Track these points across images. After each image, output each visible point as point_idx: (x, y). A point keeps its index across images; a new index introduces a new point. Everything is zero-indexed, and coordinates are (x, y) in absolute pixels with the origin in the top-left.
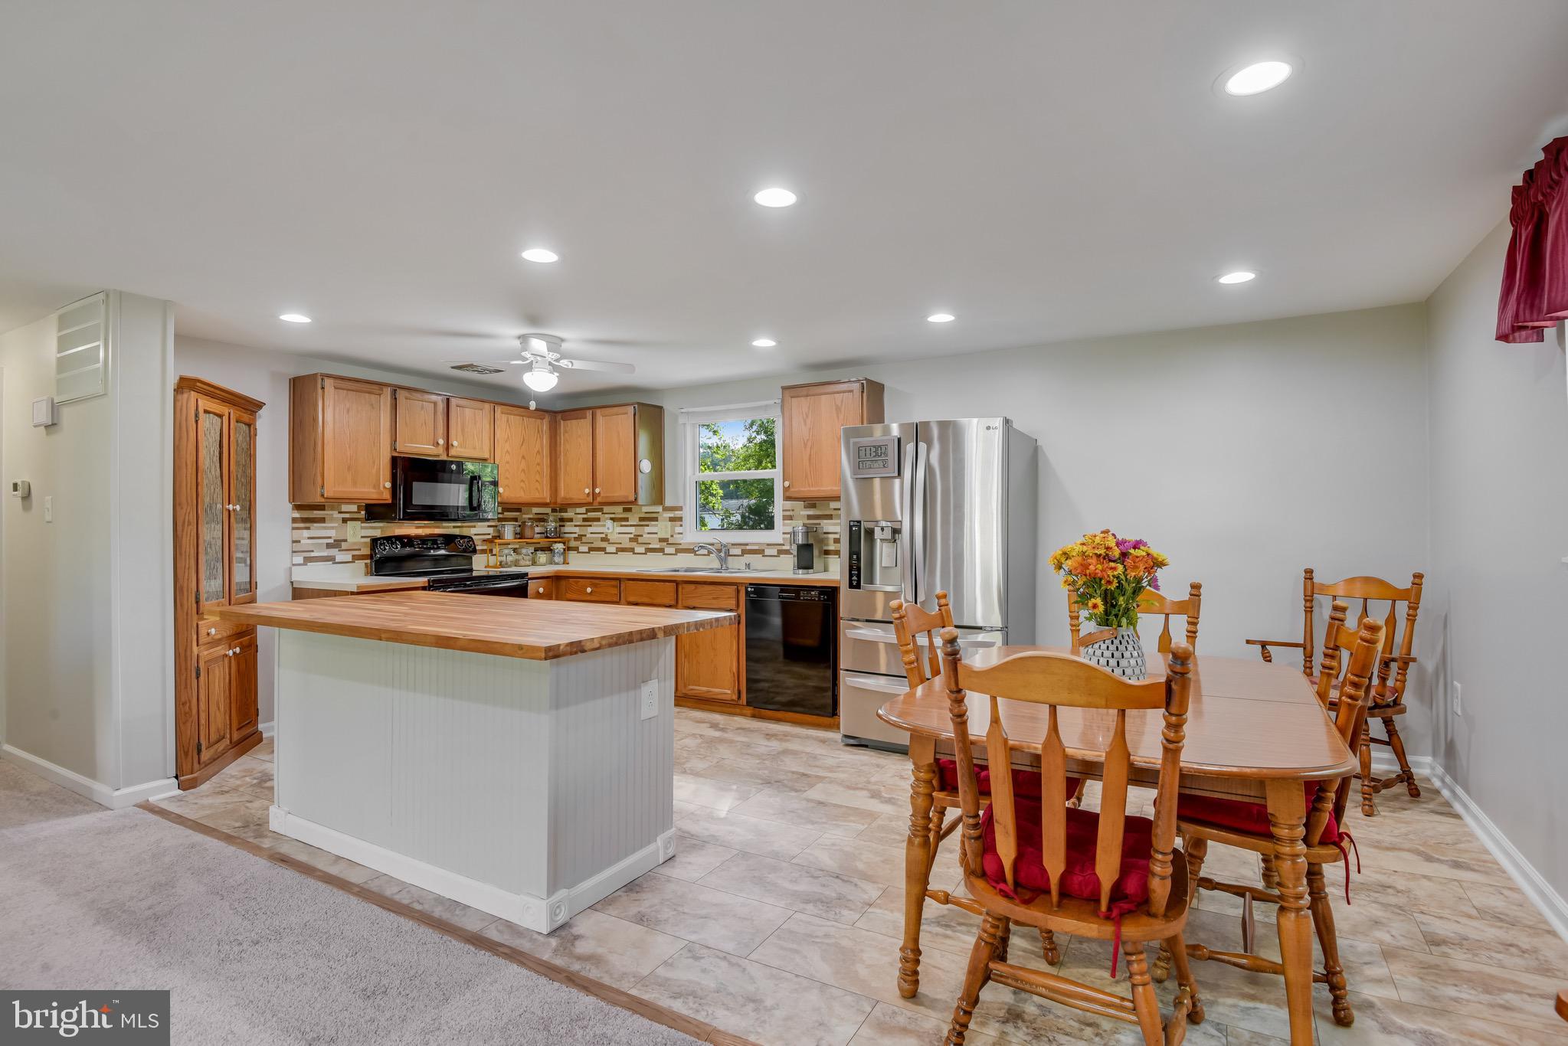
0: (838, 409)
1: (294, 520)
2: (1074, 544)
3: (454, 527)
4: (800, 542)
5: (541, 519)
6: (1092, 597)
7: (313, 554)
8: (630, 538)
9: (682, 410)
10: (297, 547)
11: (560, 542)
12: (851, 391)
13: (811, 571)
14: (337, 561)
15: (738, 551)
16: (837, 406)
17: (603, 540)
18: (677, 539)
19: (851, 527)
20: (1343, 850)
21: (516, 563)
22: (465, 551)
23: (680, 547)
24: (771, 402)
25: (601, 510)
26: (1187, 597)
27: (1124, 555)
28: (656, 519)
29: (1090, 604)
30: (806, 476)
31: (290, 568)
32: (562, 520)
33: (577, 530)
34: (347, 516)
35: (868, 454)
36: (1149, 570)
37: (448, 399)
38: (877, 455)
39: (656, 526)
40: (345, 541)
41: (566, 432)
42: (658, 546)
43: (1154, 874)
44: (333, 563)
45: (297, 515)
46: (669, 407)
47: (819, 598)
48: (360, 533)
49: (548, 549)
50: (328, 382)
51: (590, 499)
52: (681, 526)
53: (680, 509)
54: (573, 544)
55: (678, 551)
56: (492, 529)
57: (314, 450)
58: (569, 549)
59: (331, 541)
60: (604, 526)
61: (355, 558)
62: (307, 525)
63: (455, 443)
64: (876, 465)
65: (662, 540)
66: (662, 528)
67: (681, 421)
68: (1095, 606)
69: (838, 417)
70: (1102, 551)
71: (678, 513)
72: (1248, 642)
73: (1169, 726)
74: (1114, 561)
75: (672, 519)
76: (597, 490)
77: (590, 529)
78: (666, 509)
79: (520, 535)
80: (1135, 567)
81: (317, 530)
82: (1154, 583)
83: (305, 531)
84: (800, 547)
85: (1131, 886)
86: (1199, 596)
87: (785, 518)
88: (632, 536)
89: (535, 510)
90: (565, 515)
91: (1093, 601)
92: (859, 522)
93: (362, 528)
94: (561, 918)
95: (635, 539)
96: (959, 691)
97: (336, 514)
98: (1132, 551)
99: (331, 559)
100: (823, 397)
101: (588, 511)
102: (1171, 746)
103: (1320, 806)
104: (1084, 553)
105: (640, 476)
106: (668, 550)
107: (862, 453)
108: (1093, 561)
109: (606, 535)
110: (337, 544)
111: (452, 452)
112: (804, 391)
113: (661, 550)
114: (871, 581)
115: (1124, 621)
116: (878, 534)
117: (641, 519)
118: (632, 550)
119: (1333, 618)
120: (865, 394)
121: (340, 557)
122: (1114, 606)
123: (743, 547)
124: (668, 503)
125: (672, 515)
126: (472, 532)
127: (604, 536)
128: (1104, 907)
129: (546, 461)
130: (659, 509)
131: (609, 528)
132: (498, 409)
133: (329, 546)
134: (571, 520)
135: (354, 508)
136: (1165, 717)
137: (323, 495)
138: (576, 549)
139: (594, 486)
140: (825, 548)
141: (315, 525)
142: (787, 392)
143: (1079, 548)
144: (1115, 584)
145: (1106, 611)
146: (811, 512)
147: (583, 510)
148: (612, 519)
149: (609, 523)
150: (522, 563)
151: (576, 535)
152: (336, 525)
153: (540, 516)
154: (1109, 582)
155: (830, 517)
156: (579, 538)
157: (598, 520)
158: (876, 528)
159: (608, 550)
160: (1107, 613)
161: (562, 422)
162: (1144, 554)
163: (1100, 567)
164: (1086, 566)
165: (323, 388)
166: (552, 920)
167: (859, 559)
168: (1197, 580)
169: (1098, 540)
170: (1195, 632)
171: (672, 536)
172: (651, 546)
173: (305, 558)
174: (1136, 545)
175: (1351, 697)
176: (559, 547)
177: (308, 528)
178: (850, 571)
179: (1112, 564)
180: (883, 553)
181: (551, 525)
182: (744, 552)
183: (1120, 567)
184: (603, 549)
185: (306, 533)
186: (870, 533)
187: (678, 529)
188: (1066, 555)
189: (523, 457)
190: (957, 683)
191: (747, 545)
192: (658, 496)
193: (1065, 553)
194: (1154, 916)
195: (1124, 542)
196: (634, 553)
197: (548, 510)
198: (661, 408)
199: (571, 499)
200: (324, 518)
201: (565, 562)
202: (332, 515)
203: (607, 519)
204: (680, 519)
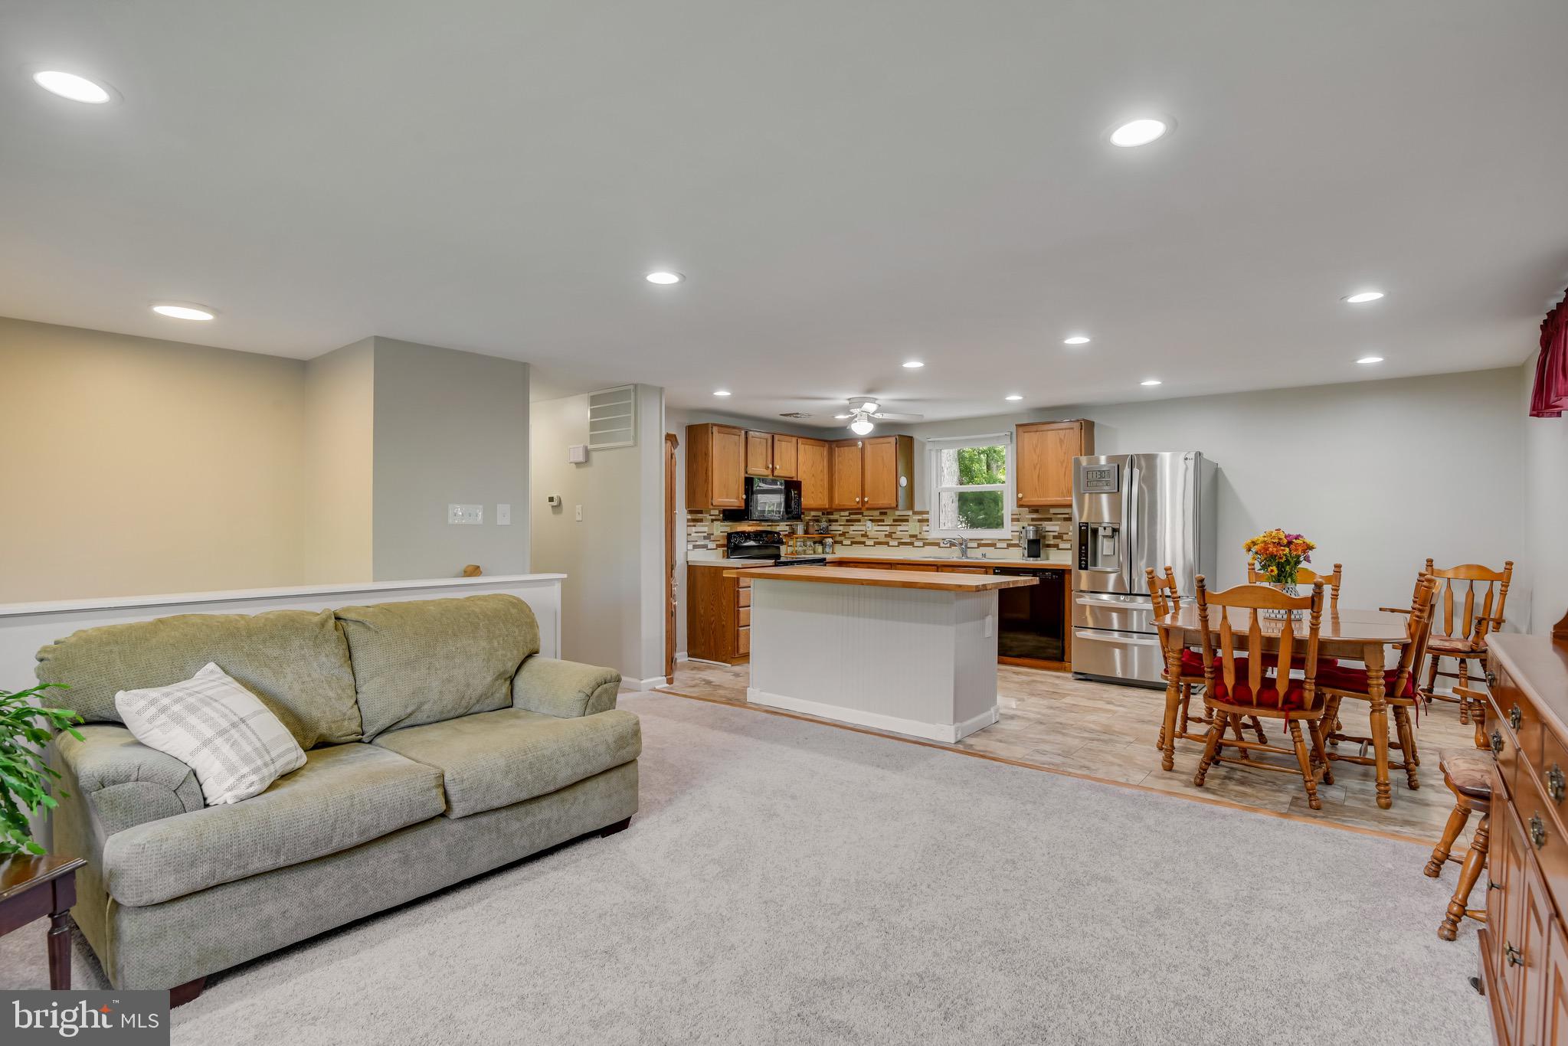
0: (1061, 441)
1: (688, 520)
2: (1259, 536)
3: (768, 526)
4: (1031, 538)
5: (817, 520)
6: (1269, 566)
7: (697, 543)
8: (886, 535)
9: (930, 440)
10: (690, 538)
11: (829, 537)
12: (1072, 428)
13: (1039, 559)
14: (709, 548)
15: (975, 545)
16: (1060, 439)
17: (863, 536)
18: (925, 535)
19: (1080, 527)
20: (1415, 701)
21: (805, 552)
22: (774, 542)
23: (927, 541)
24: (1003, 434)
25: (862, 514)
26: (1331, 573)
27: (1290, 543)
28: (907, 521)
29: (1269, 570)
30: (1036, 489)
31: (687, 553)
32: (830, 521)
33: (841, 528)
34: (713, 517)
35: (1094, 476)
36: (1304, 551)
37: (773, 436)
38: (1101, 477)
39: (907, 525)
40: (713, 534)
41: (839, 456)
42: (909, 541)
43: (1305, 689)
44: (707, 549)
45: (690, 516)
46: (918, 436)
47: (1052, 577)
48: (721, 529)
49: (821, 542)
50: (715, 429)
51: (860, 505)
52: (928, 525)
53: (927, 513)
54: (838, 539)
55: (925, 544)
56: (788, 527)
57: (706, 473)
58: (836, 542)
59: (705, 534)
60: (865, 525)
61: (718, 546)
62: (694, 524)
63: (778, 467)
64: (1101, 484)
65: (911, 536)
66: (912, 527)
67: (928, 447)
68: (1272, 571)
69: (1061, 447)
70: (1277, 541)
71: (925, 516)
72: (1381, 609)
73: (1313, 617)
74: (1284, 546)
75: (920, 521)
76: (866, 499)
77: (852, 528)
78: (915, 513)
79: (806, 532)
80: (1296, 550)
81: (699, 527)
82: (1307, 559)
83: (693, 528)
84: (1030, 542)
85: (1294, 697)
86: (1340, 572)
87: (1013, 520)
88: (887, 533)
89: (813, 513)
90: (832, 517)
91: (1271, 568)
92: (1087, 523)
93: (721, 526)
94: (959, 737)
95: (890, 535)
96: (1205, 604)
97: (709, 516)
98: (1294, 540)
99: (706, 546)
100: (1049, 432)
101: (850, 514)
102: (1314, 627)
103: (1401, 675)
104: (1265, 542)
105: (899, 488)
106: (916, 544)
107: (1090, 476)
108: (1271, 546)
109: (866, 532)
110: (708, 537)
111: (776, 473)
112: (1034, 428)
113: (911, 544)
114: (1095, 564)
115: (1289, 580)
116: (1101, 532)
117: (895, 521)
118: (887, 544)
119: (1419, 581)
120: (1083, 431)
121: (711, 545)
122: (1283, 572)
123: (979, 542)
124: (917, 508)
125: (920, 518)
126: (778, 529)
127: (863, 533)
128: (1280, 705)
129: (826, 477)
130: (910, 513)
131: (870, 528)
132: (800, 441)
133: (705, 538)
134: (836, 521)
135: (717, 512)
136: (1311, 614)
137: (712, 504)
138: (841, 543)
139: (863, 496)
140: (1047, 542)
141: (698, 523)
142: (1021, 429)
143: (1262, 539)
144: (1284, 559)
145: (1278, 574)
146: (1035, 516)
147: (847, 513)
148: (870, 520)
149: (869, 524)
150: (808, 552)
151: (841, 532)
152: (707, 524)
153: (816, 518)
154: (1281, 558)
155: (1050, 520)
156: (844, 534)
157: (859, 521)
158: (1100, 528)
159: (866, 544)
160: (1279, 575)
161: (836, 449)
162: (1301, 542)
163: (1275, 549)
164: (1267, 549)
165: (712, 433)
166: (956, 737)
167: (1087, 549)
168: (1338, 563)
169: (1273, 534)
170: (1337, 596)
171: (920, 533)
172: (902, 541)
173: (693, 545)
174: (1297, 537)
175: (1418, 617)
176: (830, 540)
177: (695, 526)
178: (1080, 558)
179: (1282, 548)
180: (1105, 546)
181: (824, 524)
182: (979, 545)
183: (1287, 549)
184: (863, 543)
186: (1095, 532)
187: (925, 528)
188: (1254, 543)
189: (813, 475)
190: (1204, 600)
191: (982, 540)
192: (910, 505)
193: (1253, 542)
194: (1306, 710)
195: (1289, 536)
196: (889, 546)
197: (820, 514)
198: (912, 437)
199: (844, 505)
200: (704, 519)
201: (833, 553)
202: (707, 517)
203: (867, 520)
204: (927, 520)
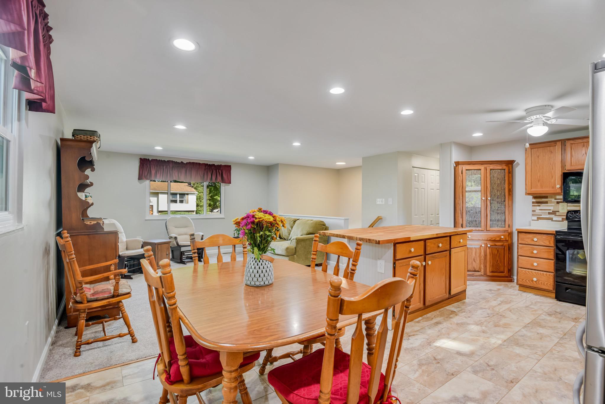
1: (533, 203)
7: (541, 216)
10: (534, 213)
14: (554, 220)
31: (531, 222)
34: (559, 201)
44: (551, 221)
45: (534, 200)
59: (551, 211)
61: (562, 219)
62: (539, 204)
81: (543, 206)
83: (538, 207)
97: (553, 200)
99: (551, 219)
110: (554, 213)
121: (555, 218)
133: (549, 213)
141: (543, 204)
152: (554, 204)
173: (537, 218)
185: (538, 208)
200: (547, 202)
202: (551, 200)
